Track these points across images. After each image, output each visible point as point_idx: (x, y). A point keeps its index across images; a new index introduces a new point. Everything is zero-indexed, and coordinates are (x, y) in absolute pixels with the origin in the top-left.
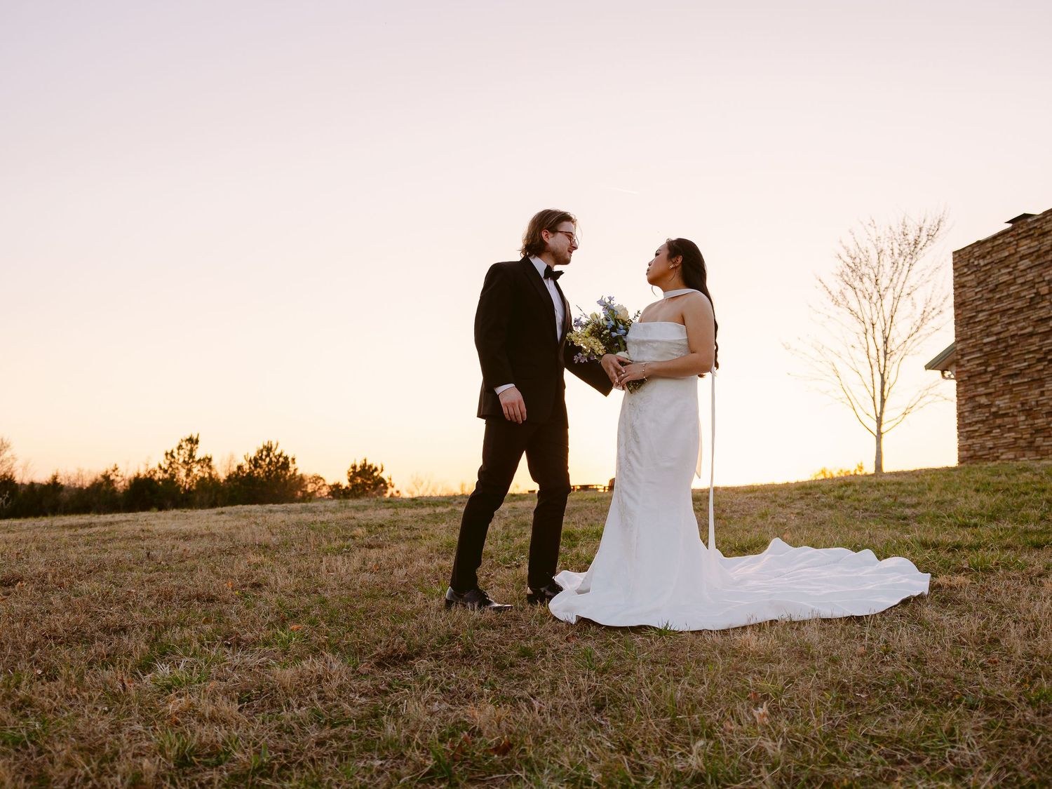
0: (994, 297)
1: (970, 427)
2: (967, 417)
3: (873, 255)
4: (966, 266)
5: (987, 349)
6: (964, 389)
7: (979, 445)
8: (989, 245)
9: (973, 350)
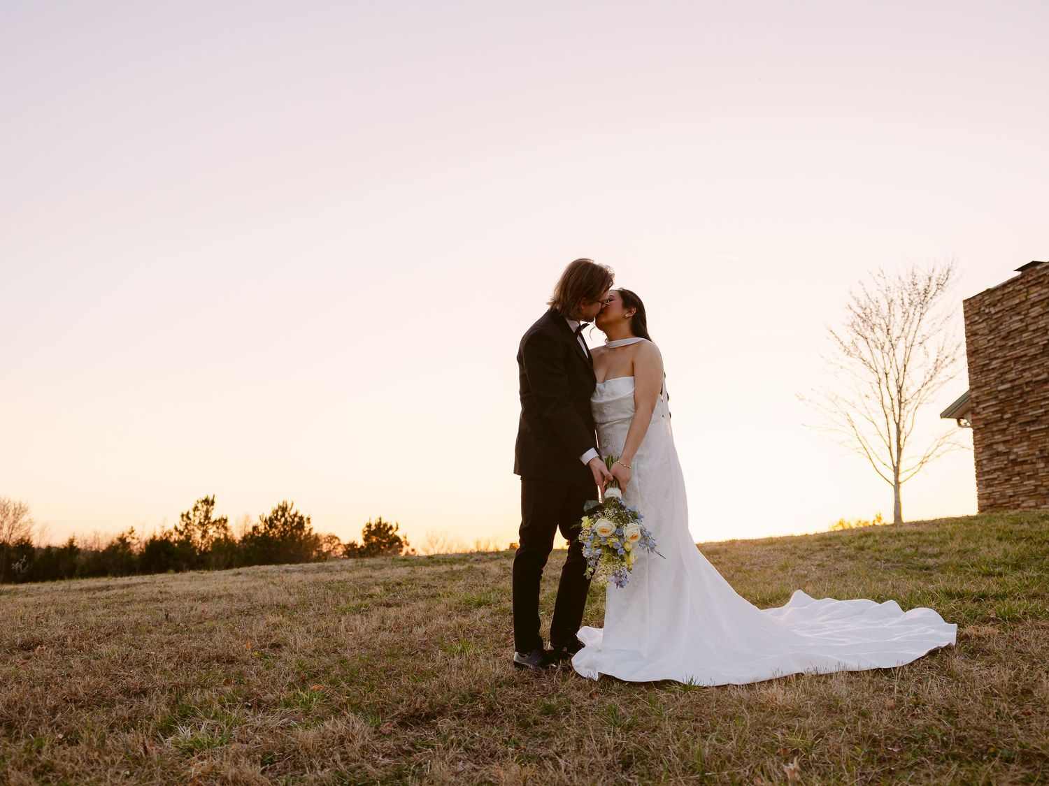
0: (1006, 344)
1: (989, 475)
2: (985, 465)
3: (884, 306)
4: (977, 314)
5: (1002, 396)
6: (981, 437)
7: (999, 493)
8: (999, 293)
9: (988, 398)
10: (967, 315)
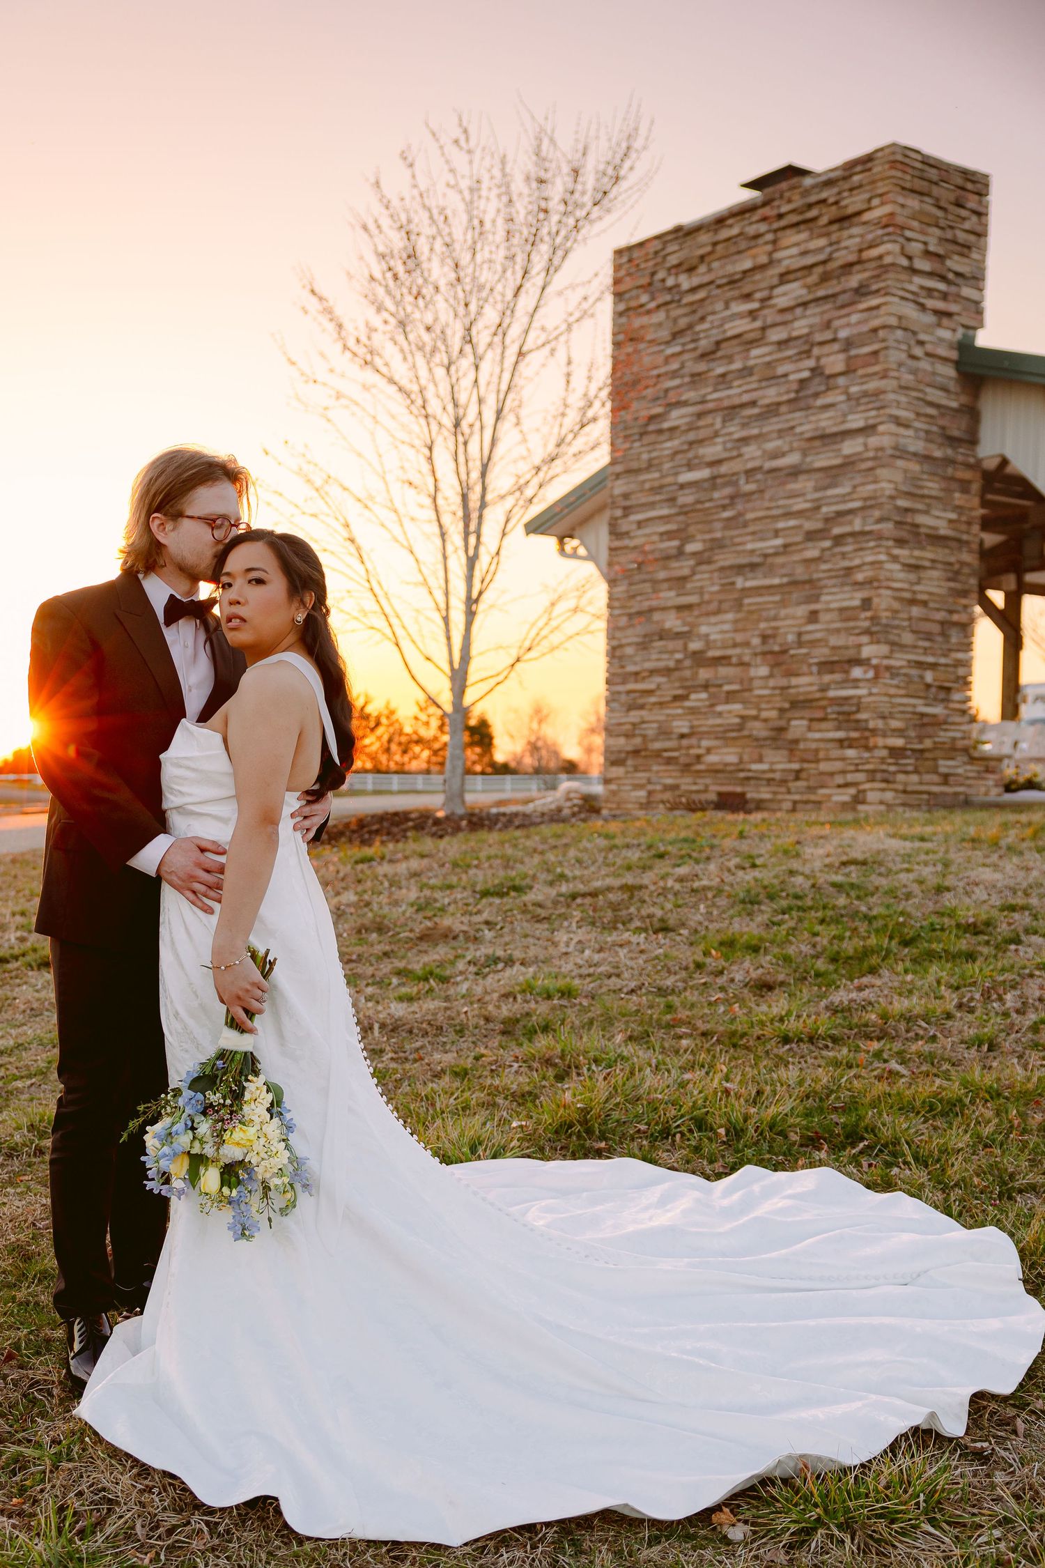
0: (708, 371)
2: (631, 656)
4: (645, 287)
5: (686, 498)
6: (627, 591)
7: (655, 725)
8: (704, 238)
10: (622, 288)
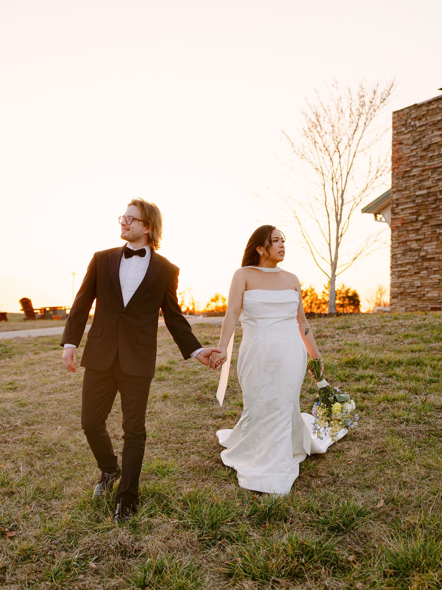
0: (426, 155)
1: (401, 267)
2: (399, 258)
4: (404, 125)
5: (419, 200)
6: (398, 234)
7: (408, 283)
8: (424, 108)
9: (406, 201)
